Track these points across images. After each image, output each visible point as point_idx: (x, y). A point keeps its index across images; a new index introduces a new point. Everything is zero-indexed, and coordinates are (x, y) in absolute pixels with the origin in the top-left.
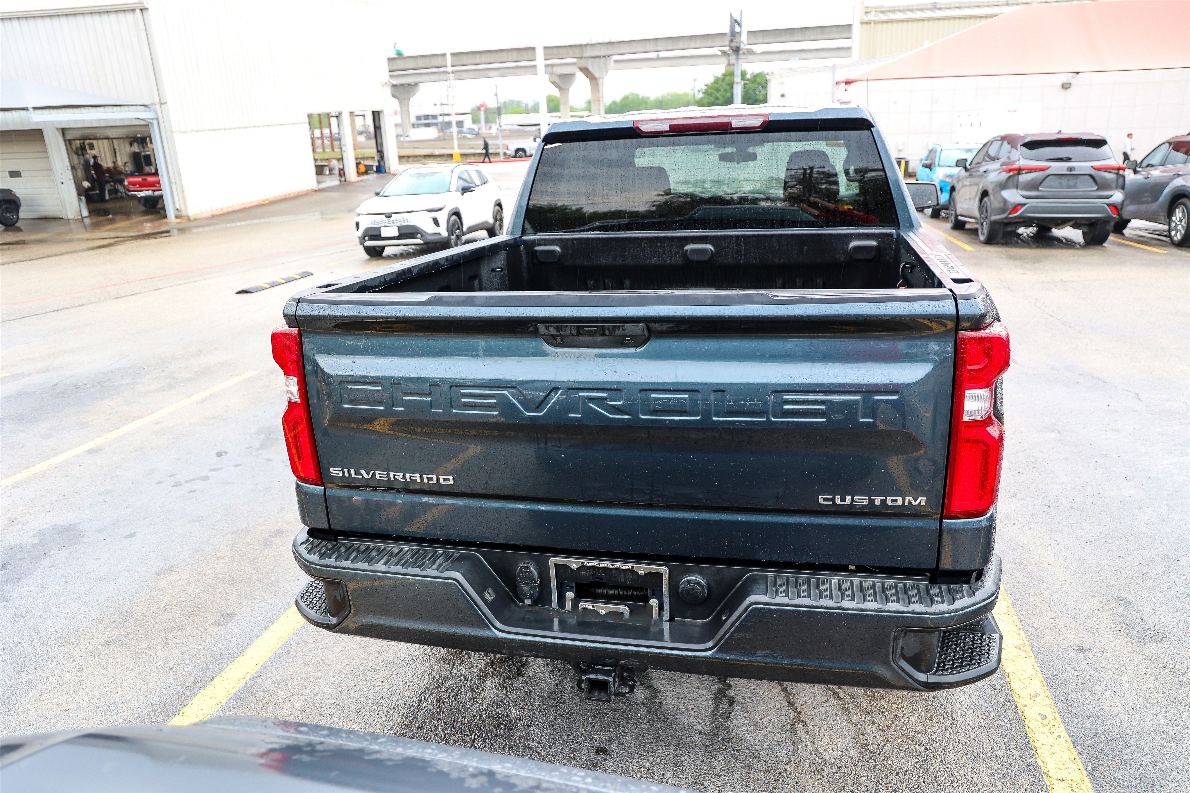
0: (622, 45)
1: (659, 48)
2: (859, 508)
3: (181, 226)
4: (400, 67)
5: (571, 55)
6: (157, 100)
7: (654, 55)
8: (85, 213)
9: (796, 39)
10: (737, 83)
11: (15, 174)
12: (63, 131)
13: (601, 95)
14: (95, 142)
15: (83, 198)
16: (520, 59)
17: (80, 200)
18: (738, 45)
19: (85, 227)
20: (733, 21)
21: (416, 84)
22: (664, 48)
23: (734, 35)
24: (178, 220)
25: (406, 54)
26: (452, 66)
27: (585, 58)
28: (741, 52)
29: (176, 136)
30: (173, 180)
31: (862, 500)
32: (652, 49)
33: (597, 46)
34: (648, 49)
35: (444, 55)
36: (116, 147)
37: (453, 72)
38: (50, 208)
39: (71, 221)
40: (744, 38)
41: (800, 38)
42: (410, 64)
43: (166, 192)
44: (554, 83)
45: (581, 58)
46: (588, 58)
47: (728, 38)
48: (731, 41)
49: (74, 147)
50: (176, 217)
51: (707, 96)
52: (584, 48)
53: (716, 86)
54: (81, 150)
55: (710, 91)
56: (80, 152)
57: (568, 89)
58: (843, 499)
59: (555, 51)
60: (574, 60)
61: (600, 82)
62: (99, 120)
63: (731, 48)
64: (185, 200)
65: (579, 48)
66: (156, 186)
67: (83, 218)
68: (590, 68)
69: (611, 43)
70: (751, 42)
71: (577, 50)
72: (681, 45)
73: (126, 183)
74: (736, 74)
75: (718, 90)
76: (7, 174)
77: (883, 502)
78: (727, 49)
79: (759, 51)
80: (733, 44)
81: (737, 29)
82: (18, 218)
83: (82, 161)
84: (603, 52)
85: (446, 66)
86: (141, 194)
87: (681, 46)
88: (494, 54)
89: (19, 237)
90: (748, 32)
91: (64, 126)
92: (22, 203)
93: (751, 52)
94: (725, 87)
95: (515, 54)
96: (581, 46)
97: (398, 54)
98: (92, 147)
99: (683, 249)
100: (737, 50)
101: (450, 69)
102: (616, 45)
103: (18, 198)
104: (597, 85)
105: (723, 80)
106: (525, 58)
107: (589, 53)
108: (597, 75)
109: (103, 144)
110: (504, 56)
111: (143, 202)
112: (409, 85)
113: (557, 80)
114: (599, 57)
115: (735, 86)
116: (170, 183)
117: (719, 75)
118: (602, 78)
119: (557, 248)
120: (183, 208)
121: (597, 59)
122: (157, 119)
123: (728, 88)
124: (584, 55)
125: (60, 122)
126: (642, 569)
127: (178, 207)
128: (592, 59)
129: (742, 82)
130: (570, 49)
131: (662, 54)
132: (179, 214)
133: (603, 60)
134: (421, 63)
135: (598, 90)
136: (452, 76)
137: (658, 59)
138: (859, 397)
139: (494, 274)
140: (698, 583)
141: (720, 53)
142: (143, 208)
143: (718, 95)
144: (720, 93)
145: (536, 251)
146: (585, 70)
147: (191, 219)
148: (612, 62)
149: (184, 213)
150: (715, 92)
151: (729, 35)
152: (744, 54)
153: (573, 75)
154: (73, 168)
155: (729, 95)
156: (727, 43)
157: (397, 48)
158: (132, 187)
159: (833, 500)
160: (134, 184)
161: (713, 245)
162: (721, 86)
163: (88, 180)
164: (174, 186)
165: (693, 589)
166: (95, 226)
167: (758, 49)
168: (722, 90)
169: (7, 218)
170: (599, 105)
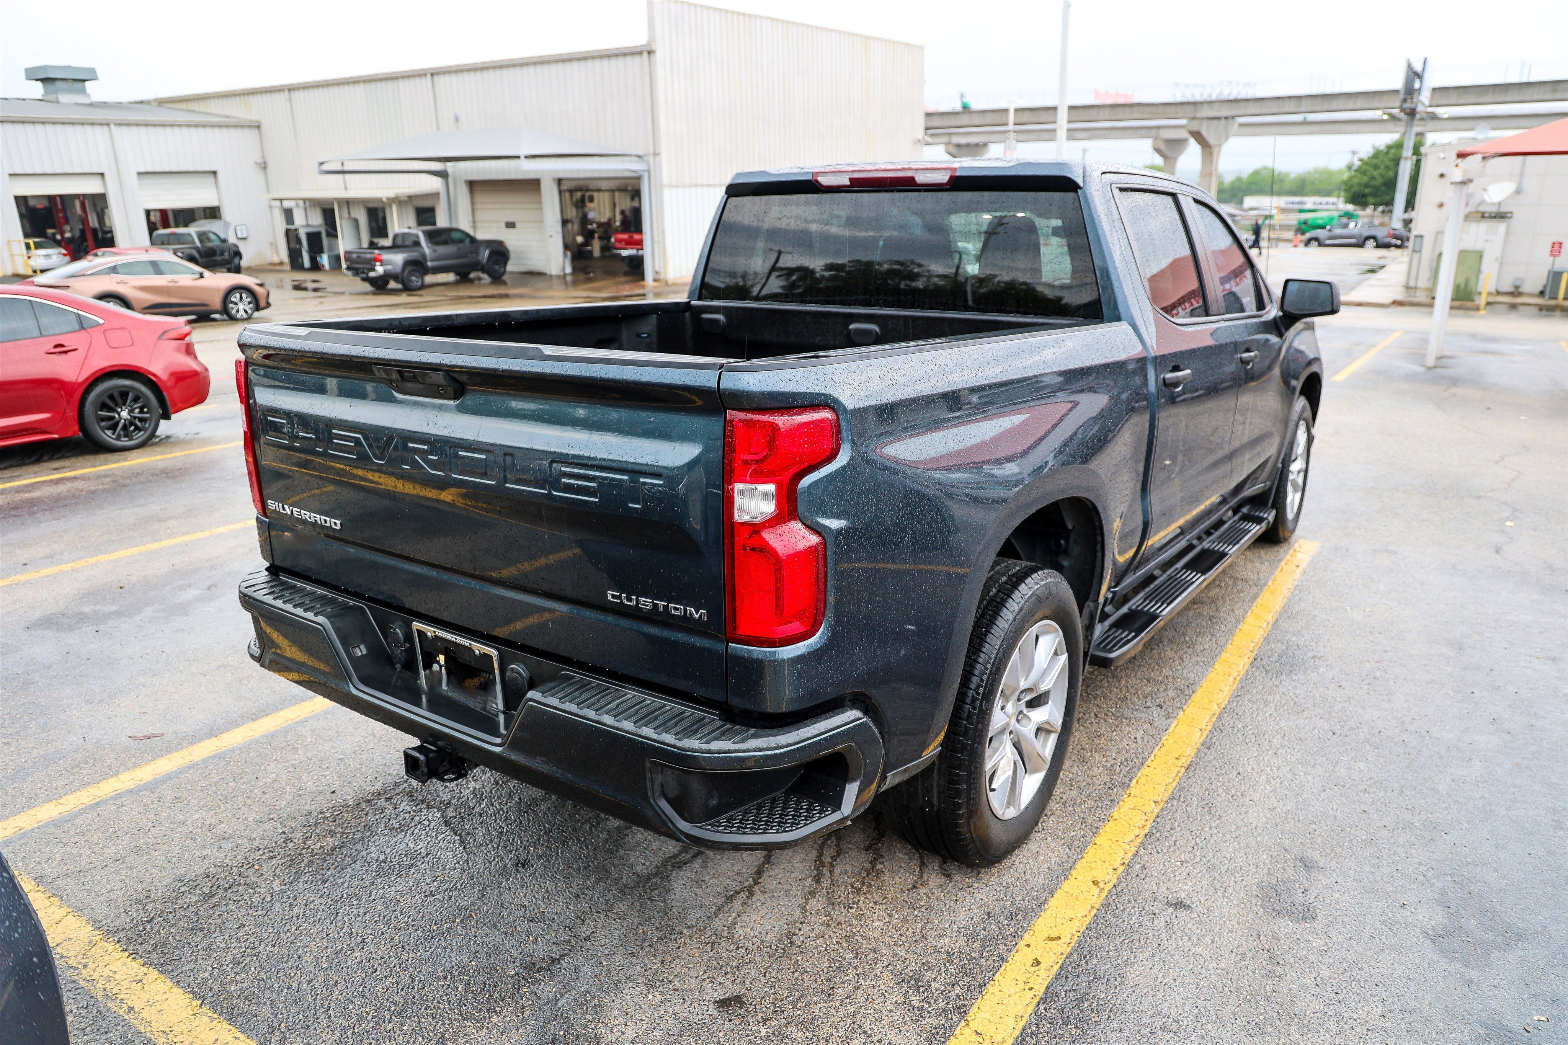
0: (1251, 104)
1: (1303, 109)
2: (645, 613)
3: (657, 290)
4: (964, 123)
5: (1181, 115)
6: (651, 151)
7: (1299, 118)
8: (569, 270)
9: (1509, 99)
10: (1406, 158)
11: (510, 225)
12: (560, 181)
13: (1214, 168)
14: (595, 194)
15: (569, 253)
16: (1114, 117)
17: (565, 255)
18: (1413, 106)
19: (566, 283)
20: (1411, 73)
21: (985, 145)
22: (1309, 109)
23: (1410, 91)
24: (656, 284)
25: (975, 106)
26: (1015, 124)
27: (1199, 118)
28: (1418, 116)
29: (666, 192)
30: (656, 239)
31: (646, 603)
32: (1292, 109)
33: (1217, 104)
34: (1286, 110)
35: (1006, 111)
36: (617, 200)
37: (1015, 132)
38: (536, 263)
39: (554, 278)
40: (1425, 97)
41: (1516, 98)
42: (977, 120)
43: (647, 253)
44: (1158, 150)
45: (1194, 118)
46: (1203, 119)
47: (1401, 96)
48: (1405, 101)
49: (574, 199)
50: (655, 280)
51: (1359, 175)
52: (1199, 106)
53: (1374, 161)
54: (580, 204)
55: (1365, 167)
56: (580, 205)
57: (1176, 159)
58: (629, 599)
59: (1160, 109)
60: (1183, 122)
61: (1215, 151)
62: (593, 171)
63: (1402, 110)
64: (665, 262)
65: (1192, 107)
66: (639, 244)
67: (565, 275)
68: (1204, 132)
69: (1236, 101)
70: (1434, 103)
71: (1189, 110)
72: (1334, 104)
73: (613, 240)
74: (1405, 145)
75: (1376, 167)
76: (503, 225)
77: (666, 608)
78: (1395, 111)
79: (1446, 116)
80: (1406, 105)
81: (1417, 85)
82: (505, 271)
83: (580, 214)
84: (1225, 112)
85: (1006, 124)
86: (625, 253)
87: (1334, 107)
88: (1081, 111)
89: (502, 290)
90: (1434, 89)
91: (561, 176)
92: (512, 255)
93: (1434, 117)
94: (1387, 163)
95: (1107, 111)
96: (1195, 103)
97: (964, 108)
98: (591, 199)
99: (847, 328)
100: (1412, 113)
101: (1011, 127)
102: (1242, 104)
103: (508, 251)
104: (1211, 154)
105: (1387, 153)
106: (1120, 117)
107: (1206, 112)
108: (1211, 139)
109: (604, 199)
110: (1093, 114)
111: (627, 261)
112: (977, 145)
113: (1162, 147)
114: (1219, 118)
115: (1402, 162)
116: (653, 242)
117: (1382, 147)
118: (1220, 146)
119: (720, 317)
120: (662, 271)
121: (1215, 122)
122: (649, 171)
123: (1392, 164)
124: (1199, 115)
125: (557, 171)
126: (479, 648)
127: (657, 269)
128: (1209, 121)
129: (1415, 158)
130: (1179, 108)
131: (1311, 117)
132: (657, 277)
133: (1223, 122)
134: (989, 119)
135: (1211, 161)
136: (1012, 135)
137: (1305, 123)
138: (627, 478)
139: (639, 339)
140: (519, 673)
141: (1386, 117)
142: (627, 269)
143: (1376, 173)
144: (1379, 171)
145: (702, 319)
146: (1197, 136)
147: (670, 282)
148: (1236, 126)
149: (662, 277)
150: (1372, 170)
151: (1402, 92)
152: (1422, 119)
153: (1185, 141)
154: (565, 222)
155: (1391, 174)
156: (1398, 104)
157: (965, 100)
158: (618, 245)
159: (620, 597)
160: (619, 241)
161: (880, 326)
162: (1382, 161)
163: (583, 235)
164: (656, 245)
165: (516, 678)
166: (575, 283)
167: (1443, 112)
168: (1382, 167)
169: (495, 271)
170: (1210, 180)
